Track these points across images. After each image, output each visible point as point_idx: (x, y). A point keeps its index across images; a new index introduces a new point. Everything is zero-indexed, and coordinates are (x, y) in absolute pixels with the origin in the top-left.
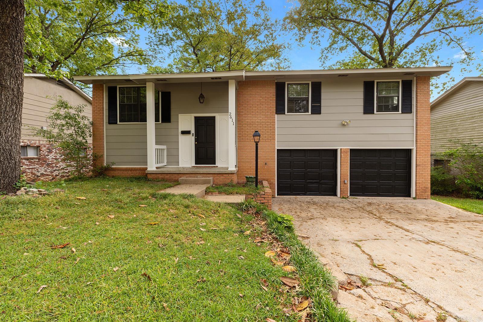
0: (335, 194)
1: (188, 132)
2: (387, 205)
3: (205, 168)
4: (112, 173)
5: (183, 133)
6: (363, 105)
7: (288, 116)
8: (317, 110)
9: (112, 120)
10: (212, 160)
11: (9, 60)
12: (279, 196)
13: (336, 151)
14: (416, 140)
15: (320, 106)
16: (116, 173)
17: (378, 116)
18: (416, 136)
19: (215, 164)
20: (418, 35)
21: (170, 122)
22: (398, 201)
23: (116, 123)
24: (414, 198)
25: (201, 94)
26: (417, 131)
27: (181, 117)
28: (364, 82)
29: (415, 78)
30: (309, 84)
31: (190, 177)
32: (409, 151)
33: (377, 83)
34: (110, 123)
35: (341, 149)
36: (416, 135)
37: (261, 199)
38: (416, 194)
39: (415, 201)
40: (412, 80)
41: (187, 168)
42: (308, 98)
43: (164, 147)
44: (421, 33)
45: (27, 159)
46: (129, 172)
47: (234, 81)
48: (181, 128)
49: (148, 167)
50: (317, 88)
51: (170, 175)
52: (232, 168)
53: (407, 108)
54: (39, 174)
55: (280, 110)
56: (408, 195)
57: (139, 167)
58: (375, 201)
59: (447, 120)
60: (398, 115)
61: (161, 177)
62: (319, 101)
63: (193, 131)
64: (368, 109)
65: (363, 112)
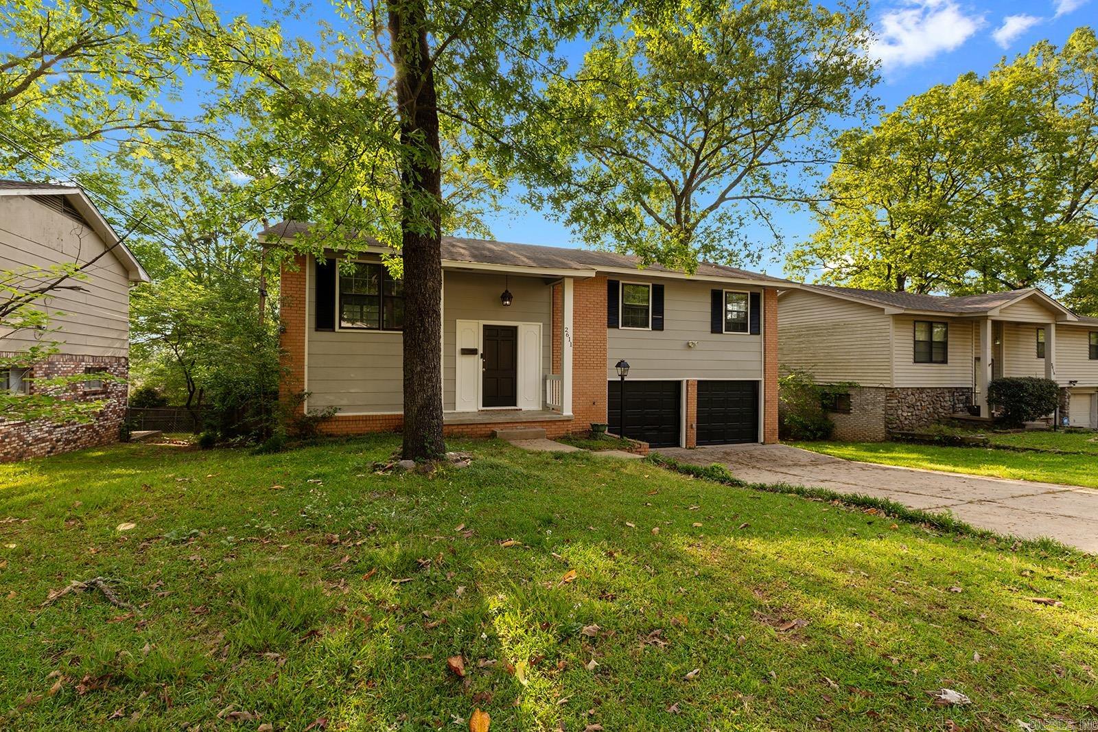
1: (473, 352)
3: (500, 413)
7: (624, 332)
8: (659, 326)
10: (510, 398)
14: (765, 369)
15: (662, 320)
17: (727, 336)
18: (765, 365)
23: (333, 330)
24: (763, 444)
25: (507, 291)
26: (765, 358)
27: (461, 325)
28: (712, 290)
29: (763, 290)
30: (648, 286)
31: (506, 428)
32: (754, 385)
33: (726, 293)
34: (319, 329)
35: (687, 381)
36: (765, 362)
38: (765, 438)
39: (764, 447)
40: (760, 295)
42: (648, 306)
51: (472, 426)
52: (568, 412)
61: (457, 430)
62: (662, 313)
63: (481, 351)
65: (710, 330)
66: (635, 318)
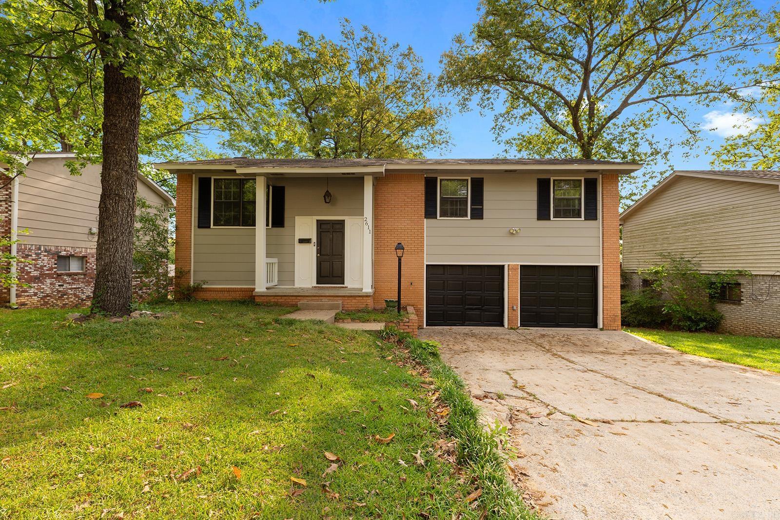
0: (502, 325)
1: (308, 241)
2: (563, 337)
3: (330, 289)
4: (202, 295)
5: (302, 241)
6: (536, 208)
7: (441, 221)
8: (478, 214)
9: (203, 223)
10: (339, 278)
12: (428, 327)
13: (503, 266)
14: (603, 254)
15: (482, 209)
16: (207, 295)
17: (555, 222)
18: (603, 250)
19: (344, 284)
20: (625, 104)
21: (284, 227)
22: (579, 333)
23: (209, 227)
24: (602, 329)
25: (327, 191)
26: (603, 243)
27: (299, 220)
28: (538, 179)
29: (601, 176)
30: (467, 180)
31: (312, 300)
32: (595, 269)
33: (554, 181)
34: (200, 226)
35: (509, 265)
36: (603, 248)
37: (404, 327)
38: (603, 324)
39: (602, 332)
40: (596, 179)
41: (308, 289)
42: (467, 198)
43: (275, 260)
44: (629, 102)
45: (70, 275)
46: (226, 294)
47: (371, 178)
48: (300, 234)
49: (256, 287)
50: (478, 186)
51: (285, 298)
52: (368, 289)
53: (591, 215)
54: (84, 297)
55: (430, 213)
56: (595, 325)
57: (239, 287)
58: (551, 333)
59: (657, 226)
60: (579, 223)
61: (273, 300)
62: (481, 203)
63: (314, 240)
64: (543, 214)
65: (536, 217)
66: (454, 208)
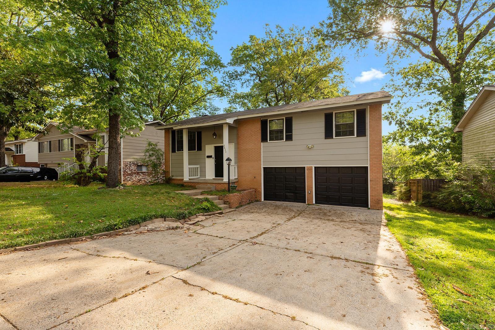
0: (304, 202)
1: (210, 157)
3: (219, 180)
5: (208, 157)
6: (324, 132)
7: (270, 143)
8: (289, 138)
10: (222, 175)
11: (114, 138)
12: (265, 201)
13: (304, 168)
14: (370, 159)
15: (291, 135)
17: (336, 140)
18: (370, 156)
19: (223, 177)
21: (201, 150)
24: (369, 209)
25: (215, 133)
26: (370, 151)
27: (207, 147)
28: (325, 114)
29: (369, 107)
30: (283, 119)
33: (335, 113)
34: (173, 152)
35: (307, 167)
36: (370, 154)
38: (370, 205)
40: (365, 109)
42: (283, 129)
43: (198, 166)
45: (142, 173)
47: (226, 125)
48: (207, 154)
49: (184, 178)
50: (289, 121)
53: (362, 132)
54: (148, 182)
55: (264, 139)
56: (365, 206)
60: (354, 139)
62: (291, 132)
63: (213, 156)
64: (328, 135)
65: (324, 137)
66: (277, 136)
